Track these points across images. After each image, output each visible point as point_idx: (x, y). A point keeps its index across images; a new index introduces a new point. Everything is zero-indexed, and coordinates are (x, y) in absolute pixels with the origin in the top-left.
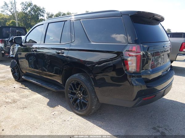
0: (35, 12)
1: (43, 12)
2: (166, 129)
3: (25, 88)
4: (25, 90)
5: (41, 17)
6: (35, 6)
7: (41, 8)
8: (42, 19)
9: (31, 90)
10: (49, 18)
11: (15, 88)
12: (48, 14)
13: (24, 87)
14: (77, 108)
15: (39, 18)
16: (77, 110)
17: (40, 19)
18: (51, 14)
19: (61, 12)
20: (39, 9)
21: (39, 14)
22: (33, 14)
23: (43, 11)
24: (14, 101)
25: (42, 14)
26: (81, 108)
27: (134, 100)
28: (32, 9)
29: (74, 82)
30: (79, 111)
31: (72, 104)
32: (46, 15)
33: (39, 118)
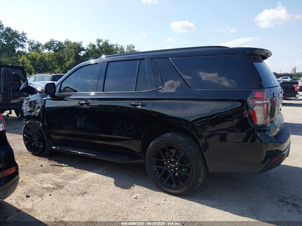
0: (8, 39)
1: (23, 40)
2: (296, 200)
3: (59, 164)
4: (64, 168)
5: (20, 49)
6: (9, 30)
7: (20, 32)
8: (21, 52)
9: (73, 168)
10: (33, 49)
11: (41, 166)
12: (31, 44)
13: (57, 163)
14: (169, 186)
15: (15, 51)
16: (171, 188)
17: (17, 51)
18: (36, 43)
19: (55, 40)
20: (15, 34)
21: (16, 43)
22: (5, 43)
23: (23, 38)
24: (59, 186)
25: (21, 43)
26: (177, 185)
27: (263, 162)
28: (3, 35)
29: (164, 145)
30: (174, 189)
31: (159, 179)
32: (27, 46)
33: (117, 204)
